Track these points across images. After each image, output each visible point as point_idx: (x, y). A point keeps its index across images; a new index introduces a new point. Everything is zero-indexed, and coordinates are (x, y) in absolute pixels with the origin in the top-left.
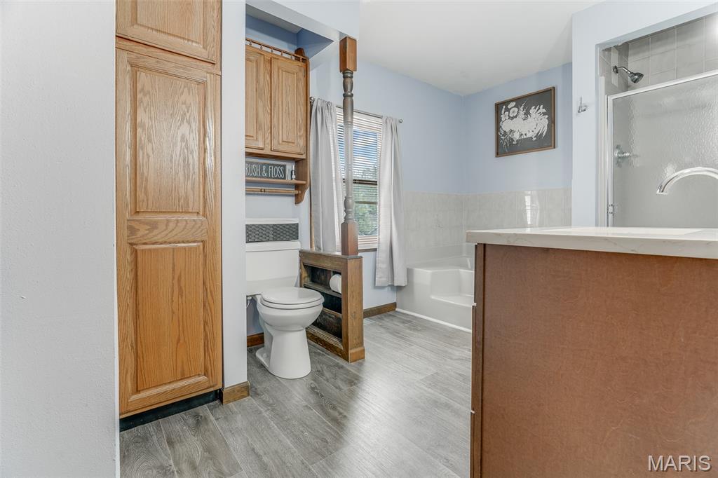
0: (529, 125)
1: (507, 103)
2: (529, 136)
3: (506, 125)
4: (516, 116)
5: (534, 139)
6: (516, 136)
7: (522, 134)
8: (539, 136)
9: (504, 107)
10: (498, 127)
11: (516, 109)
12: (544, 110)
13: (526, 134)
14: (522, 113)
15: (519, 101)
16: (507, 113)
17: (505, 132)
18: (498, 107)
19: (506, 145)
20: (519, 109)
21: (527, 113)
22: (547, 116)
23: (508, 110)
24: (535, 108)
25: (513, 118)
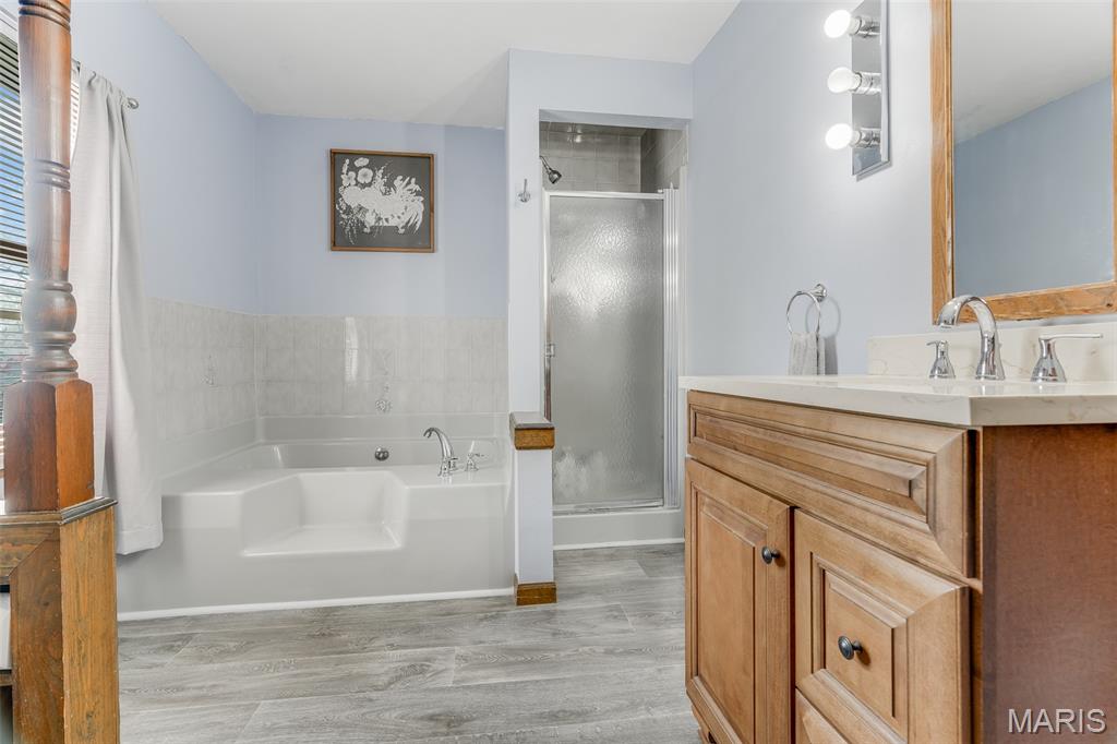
0: (393, 205)
1: (354, 155)
2: (392, 223)
3: (351, 196)
4: (370, 185)
5: (402, 231)
6: (370, 220)
7: (380, 219)
8: (409, 228)
9: (347, 161)
10: (335, 196)
11: (370, 173)
12: (418, 188)
13: (387, 220)
14: (380, 182)
15: (376, 159)
16: (352, 174)
17: (349, 207)
18: (337, 158)
19: (351, 230)
20: (374, 172)
21: (389, 185)
22: (422, 199)
23: (352, 168)
24: (403, 180)
25: (364, 186)
